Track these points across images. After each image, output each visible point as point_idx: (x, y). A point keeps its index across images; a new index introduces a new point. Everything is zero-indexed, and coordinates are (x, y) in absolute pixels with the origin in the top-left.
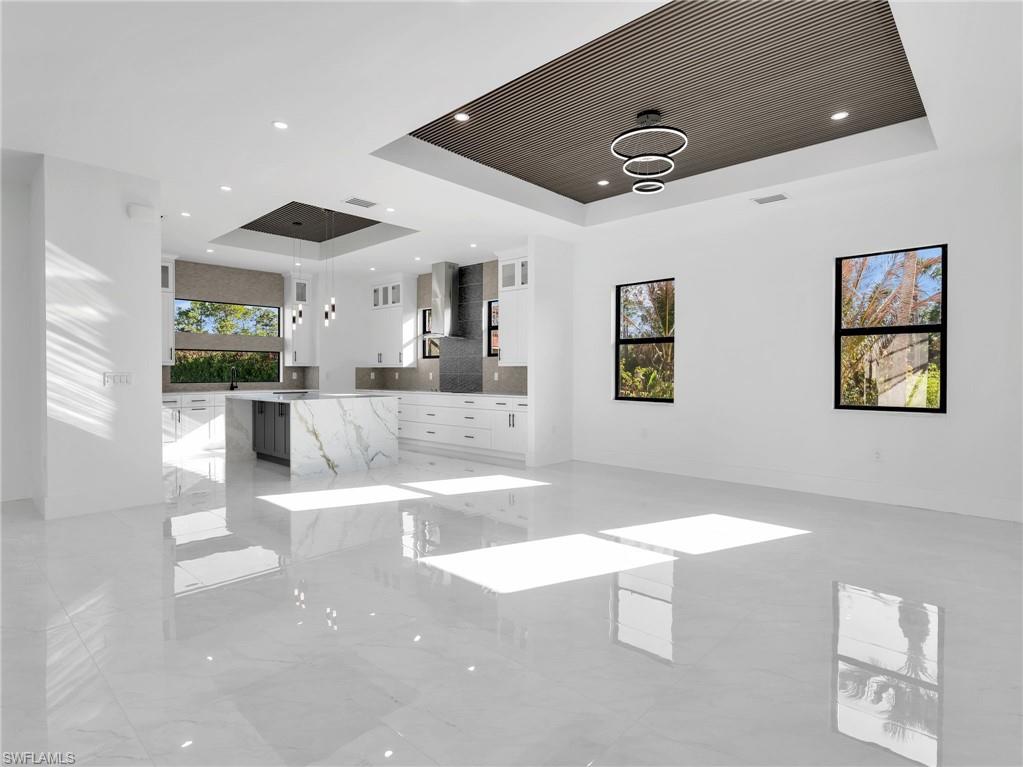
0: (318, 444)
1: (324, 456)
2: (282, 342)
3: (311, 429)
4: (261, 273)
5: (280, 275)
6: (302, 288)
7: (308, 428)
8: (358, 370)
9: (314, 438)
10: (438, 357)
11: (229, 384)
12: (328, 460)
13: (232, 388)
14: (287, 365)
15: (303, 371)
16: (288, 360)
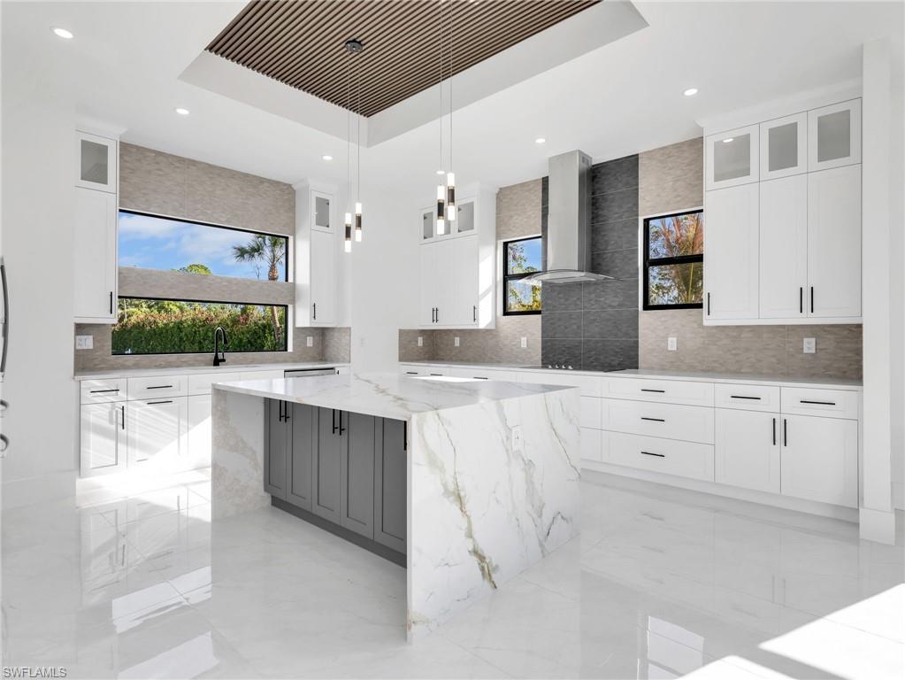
0: (465, 525)
1: (475, 552)
2: (293, 290)
3: (451, 487)
4: (262, 180)
5: (290, 186)
6: (323, 205)
7: (445, 486)
8: (402, 333)
9: (455, 508)
10: (538, 312)
11: (211, 356)
12: (482, 558)
13: (217, 362)
14: (298, 325)
15: (322, 333)
16: (301, 318)
